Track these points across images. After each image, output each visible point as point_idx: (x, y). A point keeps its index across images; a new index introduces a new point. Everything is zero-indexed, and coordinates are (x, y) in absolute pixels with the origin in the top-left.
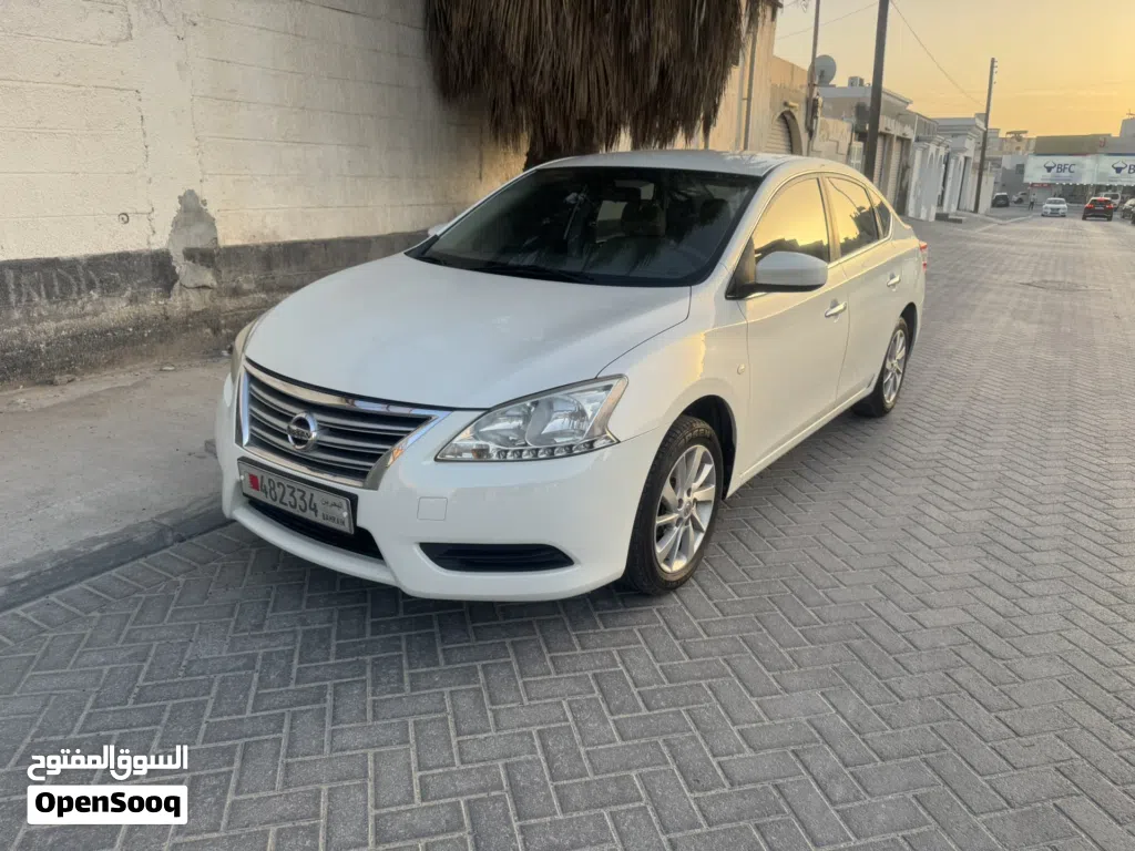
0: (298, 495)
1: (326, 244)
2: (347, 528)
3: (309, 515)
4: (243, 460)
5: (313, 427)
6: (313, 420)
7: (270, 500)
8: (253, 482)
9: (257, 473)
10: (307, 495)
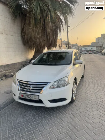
0: (30, 96)
1: (12, 64)
2: (38, 100)
3: (32, 99)
4: (20, 93)
5: (31, 87)
6: (31, 86)
7: (25, 98)
8: (22, 96)
9: (23, 94)
10: (32, 96)
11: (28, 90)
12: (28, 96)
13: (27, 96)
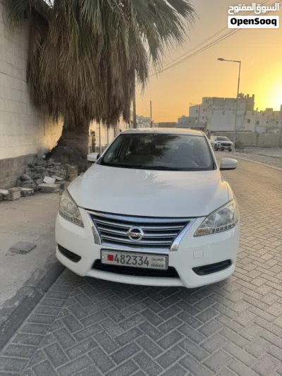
0: (138, 259)
2: (164, 268)
3: (144, 266)
4: (103, 250)
6: (140, 228)
7: (120, 264)
8: (110, 258)
9: (114, 254)
10: (144, 258)
11: (131, 241)
12: (132, 258)
13: (126, 259)
